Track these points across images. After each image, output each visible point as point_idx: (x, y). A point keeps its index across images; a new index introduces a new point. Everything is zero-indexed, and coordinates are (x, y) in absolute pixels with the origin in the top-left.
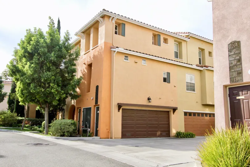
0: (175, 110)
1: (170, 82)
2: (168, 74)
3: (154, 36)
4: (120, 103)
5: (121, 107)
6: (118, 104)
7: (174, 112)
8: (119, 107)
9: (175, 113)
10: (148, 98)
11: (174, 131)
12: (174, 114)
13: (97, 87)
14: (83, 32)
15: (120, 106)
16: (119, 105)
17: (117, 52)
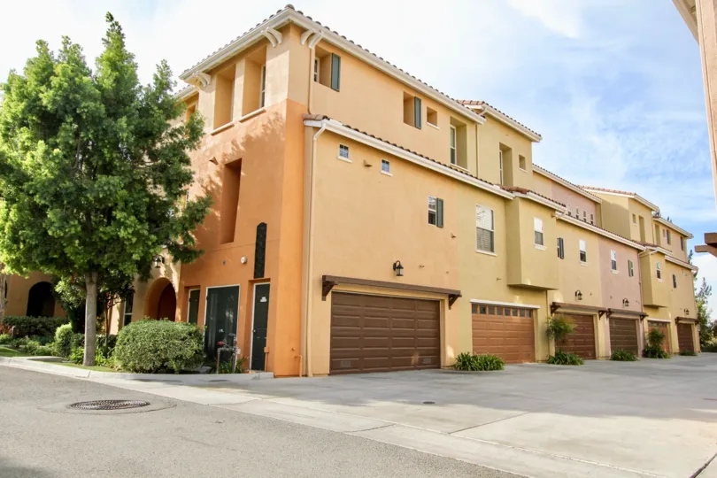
0: (453, 297)
1: (442, 224)
2: (440, 203)
3: (407, 100)
4: (330, 277)
5: (332, 286)
6: (324, 277)
7: (451, 303)
8: (324, 286)
9: (452, 307)
10: (395, 264)
11: (450, 354)
12: (450, 308)
13: (262, 230)
14: (210, 72)
15: (327, 284)
16: (327, 280)
17: (326, 130)
